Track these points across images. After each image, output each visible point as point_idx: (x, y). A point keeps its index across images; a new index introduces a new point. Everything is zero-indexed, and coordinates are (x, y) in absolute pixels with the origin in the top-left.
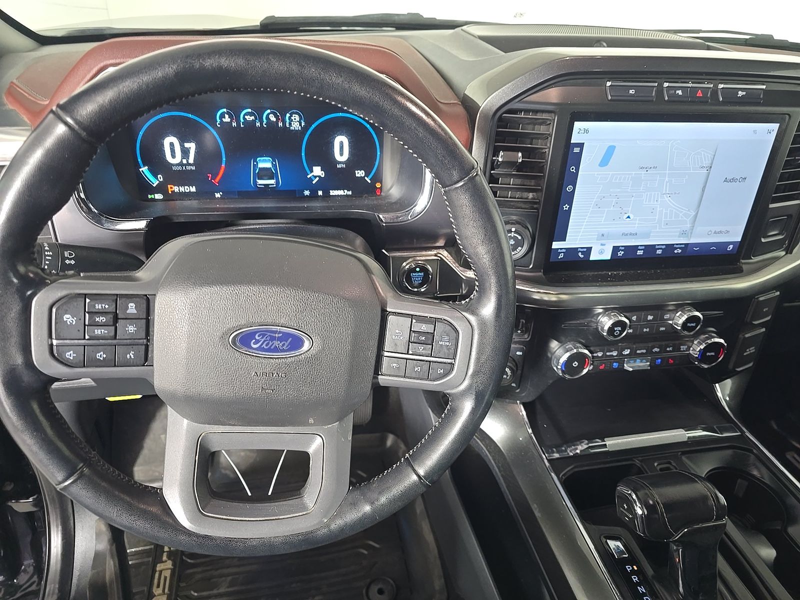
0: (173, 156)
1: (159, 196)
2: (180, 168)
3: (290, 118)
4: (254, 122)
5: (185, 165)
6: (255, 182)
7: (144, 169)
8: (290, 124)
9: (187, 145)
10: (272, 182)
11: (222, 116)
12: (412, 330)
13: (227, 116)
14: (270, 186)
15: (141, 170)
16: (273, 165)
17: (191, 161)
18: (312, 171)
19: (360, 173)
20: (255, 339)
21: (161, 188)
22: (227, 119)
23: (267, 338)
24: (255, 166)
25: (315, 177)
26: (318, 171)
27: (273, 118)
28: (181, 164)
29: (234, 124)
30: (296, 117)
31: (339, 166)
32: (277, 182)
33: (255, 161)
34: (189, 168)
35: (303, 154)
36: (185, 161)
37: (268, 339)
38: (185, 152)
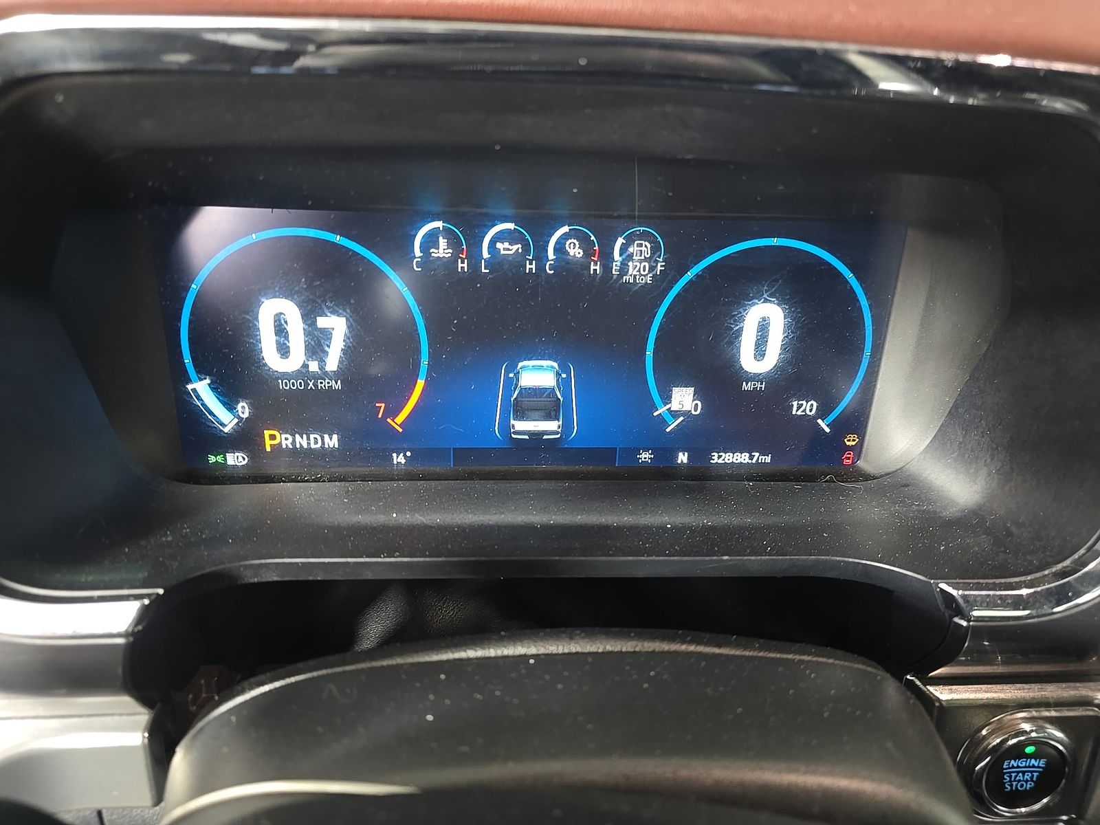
0: (284, 351)
1: (236, 459)
2: (298, 385)
3: (623, 249)
4: (519, 261)
5: (315, 377)
6: (506, 428)
7: (202, 389)
8: (624, 265)
9: (322, 322)
10: (552, 426)
11: (431, 241)
13: (443, 242)
14: (545, 437)
15: (190, 387)
16: (564, 384)
17: (332, 364)
18: (667, 399)
19: (808, 407)
21: (246, 438)
22: (442, 250)
24: (512, 383)
25: (675, 414)
26: (684, 399)
27: (575, 251)
28: (304, 373)
29: (463, 266)
30: (641, 249)
31: (746, 387)
32: (567, 426)
33: (512, 367)
34: (324, 384)
35: (649, 353)
36: (314, 366)
38: (317, 344)
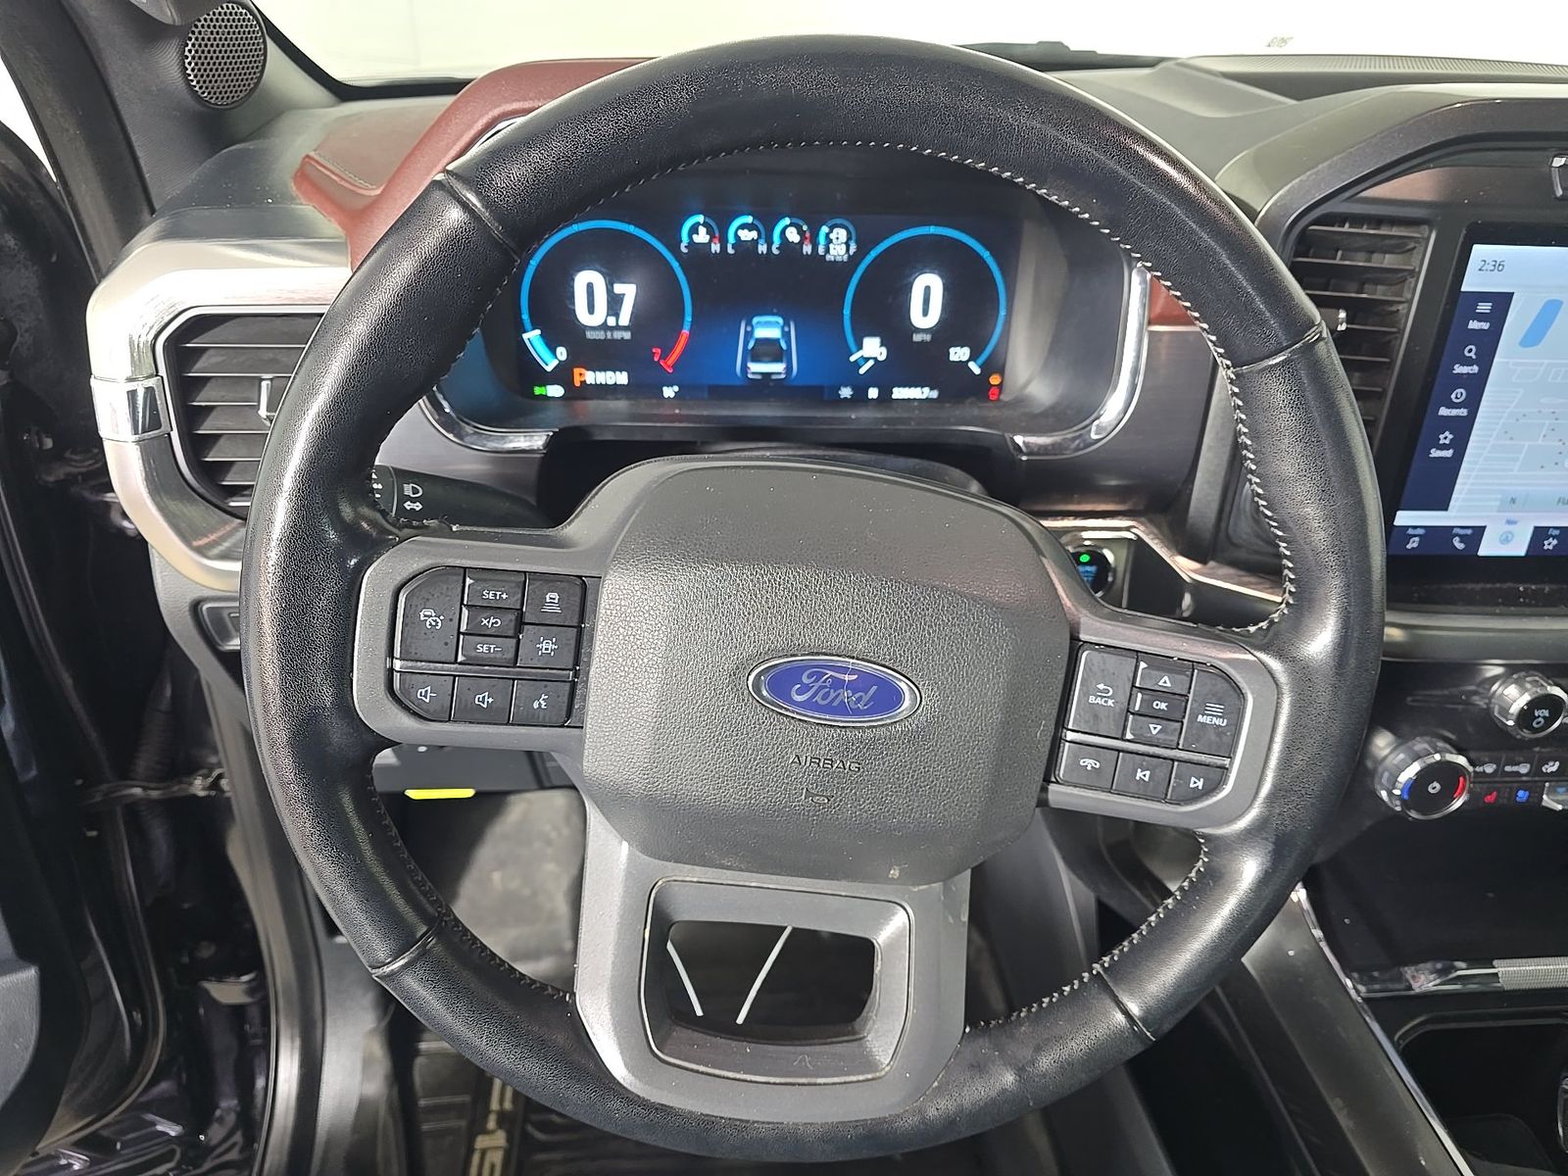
0: (591, 309)
1: (555, 391)
2: (600, 335)
3: (827, 235)
4: (755, 242)
5: (612, 329)
6: (745, 368)
7: (532, 337)
8: (827, 251)
9: (618, 288)
10: (778, 368)
11: (694, 230)
12: (1137, 685)
13: (702, 230)
14: (774, 377)
15: (525, 336)
16: (786, 335)
17: (625, 319)
18: (860, 347)
19: (959, 354)
20: (801, 683)
21: (562, 375)
22: (702, 237)
23: (825, 682)
24: (749, 335)
25: (867, 359)
26: (873, 348)
27: (793, 236)
28: (604, 327)
29: (716, 248)
30: (840, 234)
31: (917, 338)
32: (789, 369)
33: (749, 323)
34: (618, 335)
35: (847, 312)
36: (612, 321)
37: (827, 684)
38: (615, 303)
